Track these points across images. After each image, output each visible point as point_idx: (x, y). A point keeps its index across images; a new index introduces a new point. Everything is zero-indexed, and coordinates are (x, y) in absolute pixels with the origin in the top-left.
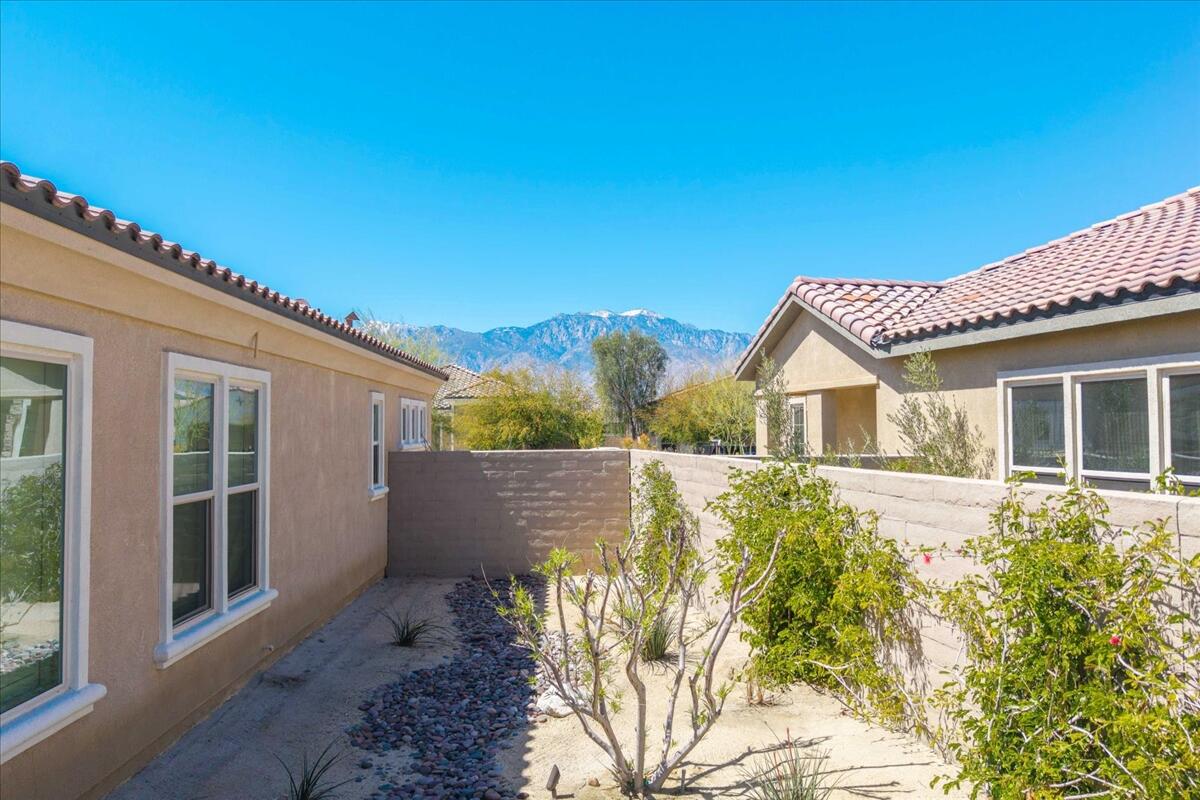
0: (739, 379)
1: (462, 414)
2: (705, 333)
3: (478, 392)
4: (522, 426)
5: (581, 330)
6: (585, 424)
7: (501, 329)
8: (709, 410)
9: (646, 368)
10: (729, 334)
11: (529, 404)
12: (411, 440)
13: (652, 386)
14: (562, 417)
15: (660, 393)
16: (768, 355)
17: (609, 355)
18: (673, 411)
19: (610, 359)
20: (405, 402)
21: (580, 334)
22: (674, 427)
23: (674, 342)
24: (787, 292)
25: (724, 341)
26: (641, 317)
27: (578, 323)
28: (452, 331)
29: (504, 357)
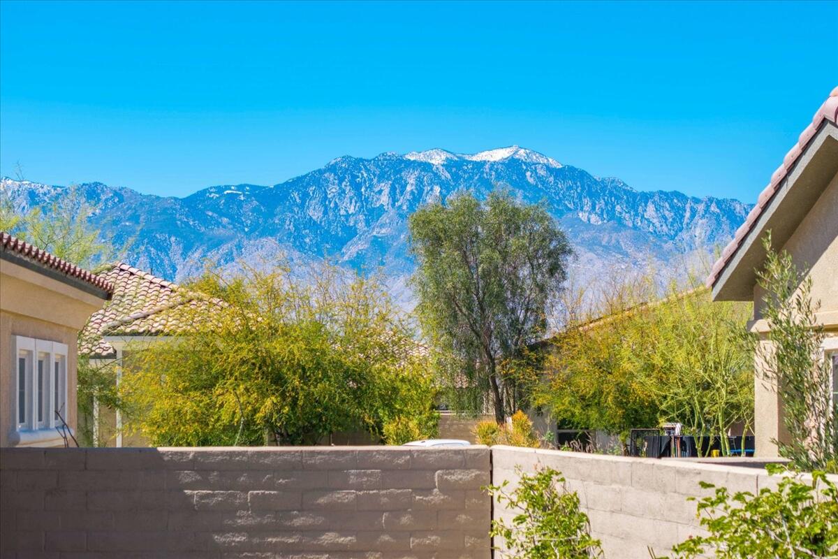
0: (719, 297)
1: (138, 368)
2: (646, 197)
3: (170, 322)
4: (264, 395)
5: (386, 190)
6: (395, 390)
7: (220, 190)
8: (657, 360)
9: (524, 272)
10: (696, 201)
11: (277, 347)
12: (36, 424)
13: (537, 311)
14: (348, 375)
15: (555, 324)
16: (778, 247)
17: (446, 244)
18: (582, 363)
19: (448, 252)
20: (24, 344)
21: (384, 199)
22: (583, 398)
23: (583, 216)
24: (817, 118)
25: (688, 215)
26: (512, 163)
27: (381, 177)
28: (118, 194)
29: (225, 249)
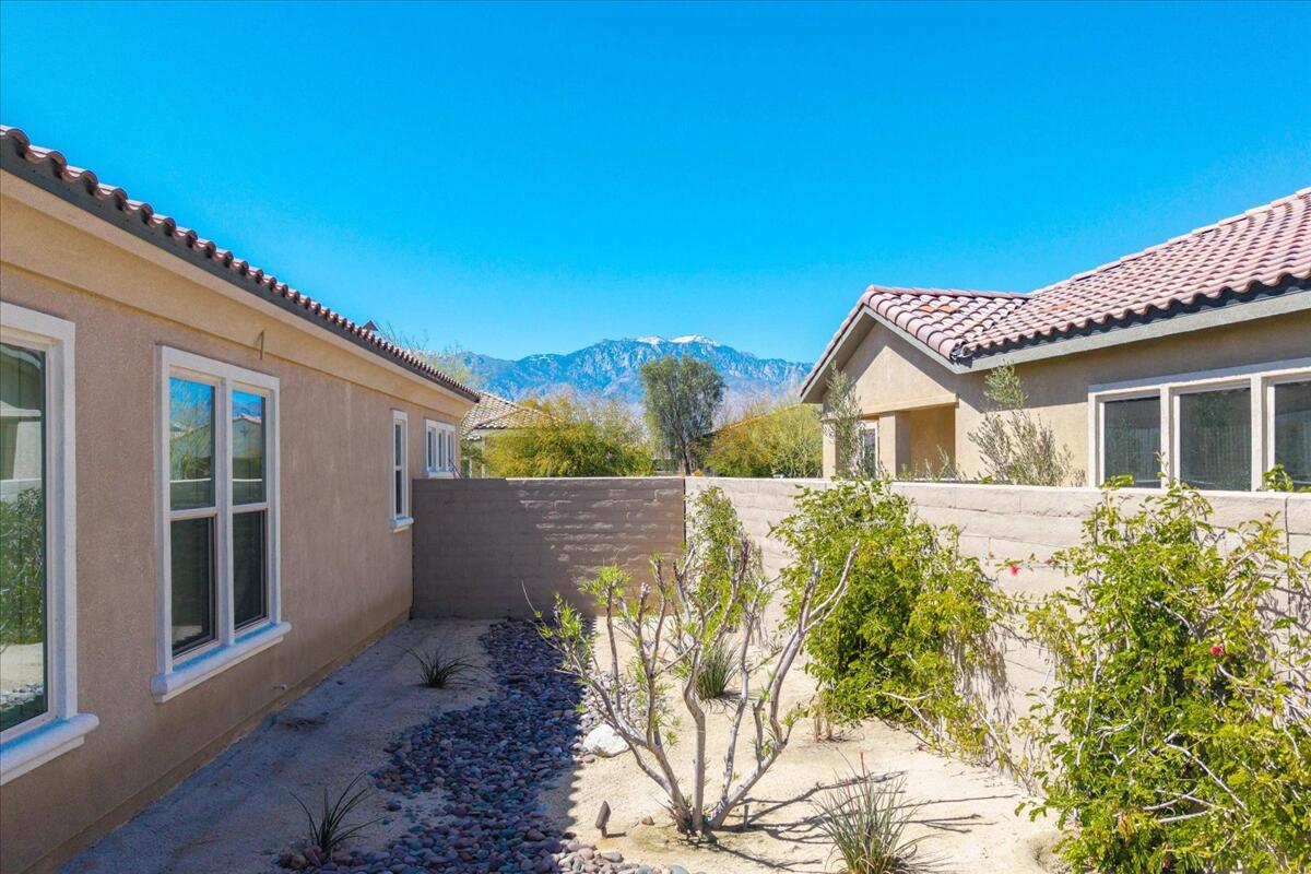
0: (805, 401)
1: (493, 446)
2: (765, 362)
3: (513, 422)
4: (562, 460)
5: (627, 359)
6: (633, 458)
7: (537, 357)
8: (771, 439)
9: (701, 396)
10: (792, 364)
11: (570, 435)
12: (438, 468)
13: (707, 417)
14: (608, 450)
15: (717, 425)
16: (841, 368)
17: (659, 381)
18: (731, 444)
19: (661, 386)
20: (430, 424)
21: (626, 363)
22: (731, 463)
23: (731, 372)
24: (859, 303)
25: (787, 371)
26: (694, 344)
27: (624, 351)
28: (481, 359)
29: (540, 388)
